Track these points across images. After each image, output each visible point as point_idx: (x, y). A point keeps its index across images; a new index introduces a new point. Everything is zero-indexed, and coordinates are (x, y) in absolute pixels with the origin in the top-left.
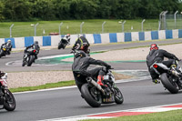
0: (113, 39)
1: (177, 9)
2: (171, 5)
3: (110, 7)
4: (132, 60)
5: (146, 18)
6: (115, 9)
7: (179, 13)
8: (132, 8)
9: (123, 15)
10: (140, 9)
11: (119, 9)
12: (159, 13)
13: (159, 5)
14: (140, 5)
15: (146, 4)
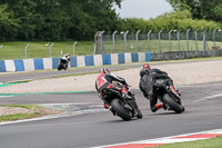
0: (39, 66)
1: (116, 28)
2: (108, 23)
3: (33, 27)
4: (62, 91)
5: (78, 40)
6: (40, 29)
7: (119, 33)
8: (61, 28)
9: (50, 36)
10: (71, 29)
11: (45, 29)
12: (94, 34)
13: (94, 23)
14: (71, 25)
15: (77, 22)
